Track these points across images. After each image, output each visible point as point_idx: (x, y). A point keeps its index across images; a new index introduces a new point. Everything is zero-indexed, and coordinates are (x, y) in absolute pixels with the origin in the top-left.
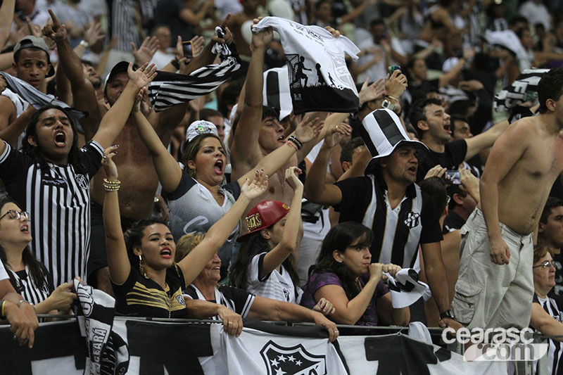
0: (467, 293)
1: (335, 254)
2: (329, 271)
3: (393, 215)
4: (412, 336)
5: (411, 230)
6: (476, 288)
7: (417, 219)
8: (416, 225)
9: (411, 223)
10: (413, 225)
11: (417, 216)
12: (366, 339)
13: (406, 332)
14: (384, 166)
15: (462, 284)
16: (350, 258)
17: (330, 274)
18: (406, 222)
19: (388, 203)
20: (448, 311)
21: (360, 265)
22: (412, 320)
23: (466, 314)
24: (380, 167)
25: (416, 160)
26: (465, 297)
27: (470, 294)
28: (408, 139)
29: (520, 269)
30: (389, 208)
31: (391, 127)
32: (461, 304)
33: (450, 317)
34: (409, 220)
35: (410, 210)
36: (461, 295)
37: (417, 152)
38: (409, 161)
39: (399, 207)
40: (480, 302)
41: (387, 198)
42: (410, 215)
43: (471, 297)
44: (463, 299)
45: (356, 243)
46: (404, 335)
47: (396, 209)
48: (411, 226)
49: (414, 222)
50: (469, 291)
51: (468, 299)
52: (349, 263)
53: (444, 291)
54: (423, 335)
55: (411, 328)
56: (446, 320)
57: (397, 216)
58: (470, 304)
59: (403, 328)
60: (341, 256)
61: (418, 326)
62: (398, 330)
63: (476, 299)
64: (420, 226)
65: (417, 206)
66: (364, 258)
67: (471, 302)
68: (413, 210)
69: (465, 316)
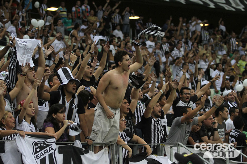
0: (95, 130)
1: (53, 115)
2: (49, 122)
3: (68, 105)
4: (75, 145)
5: (74, 110)
6: (99, 128)
7: (76, 106)
8: (76, 108)
9: (74, 107)
10: (75, 108)
11: (76, 105)
12: (59, 146)
13: (73, 144)
14: (65, 87)
15: (94, 127)
16: (58, 116)
17: (50, 123)
18: (72, 107)
19: (66, 100)
20: (88, 137)
21: (62, 119)
22: (76, 140)
23: (95, 137)
24: (63, 88)
25: (76, 86)
26: (95, 131)
27: (96, 130)
28: (73, 79)
29: (115, 122)
30: (66, 102)
31: (67, 74)
32: (93, 133)
33: (88, 138)
34: (73, 106)
35: (73, 103)
36: (93, 131)
37: (76, 83)
38: (73, 86)
39: (70, 102)
40: (100, 133)
41: (65, 98)
42: (73, 104)
43: (97, 131)
44: (94, 132)
45: (60, 111)
46: (73, 145)
47: (69, 103)
48: (74, 109)
49: (75, 107)
50: (96, 129)
51: (96, 132)
52: (58, 118)
53: (86, 130)
54: (79, 145)
55: (75, 142)
56: (87, 139)
57: (69, 105)
58: (96, 134)
59: (72, 142)
60: (55, 115)
61: (78, 142)
62: (71, 143)
63: (99, 132)
64: (77, 109)
65: (76, 101)
66: (63, 116)
67: (97, 133)
68: (74, 103)
69: (95, 138)
